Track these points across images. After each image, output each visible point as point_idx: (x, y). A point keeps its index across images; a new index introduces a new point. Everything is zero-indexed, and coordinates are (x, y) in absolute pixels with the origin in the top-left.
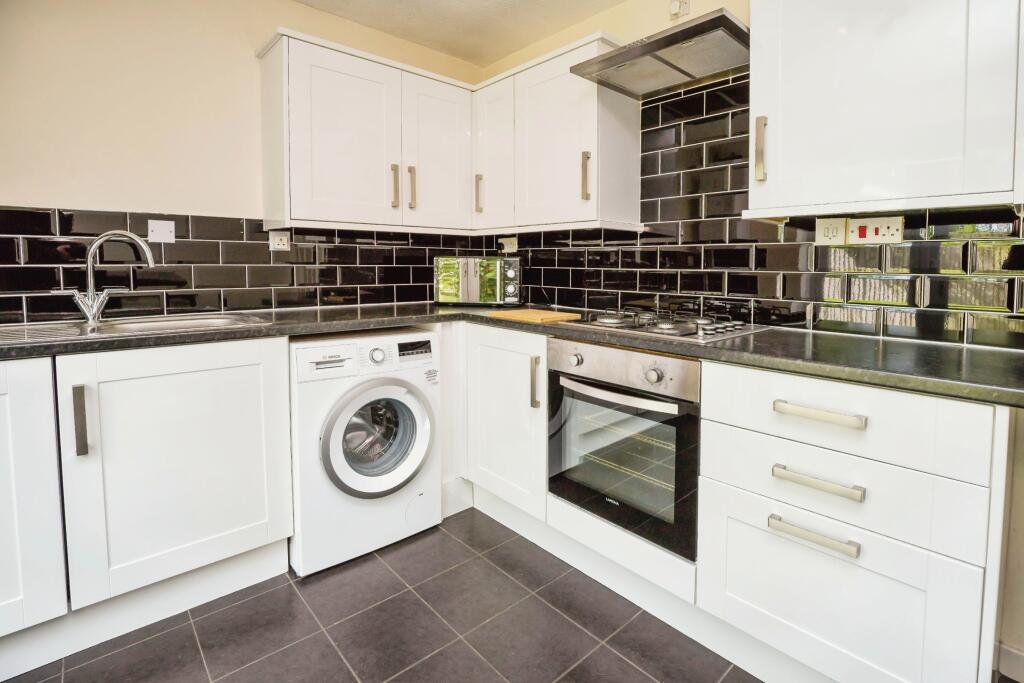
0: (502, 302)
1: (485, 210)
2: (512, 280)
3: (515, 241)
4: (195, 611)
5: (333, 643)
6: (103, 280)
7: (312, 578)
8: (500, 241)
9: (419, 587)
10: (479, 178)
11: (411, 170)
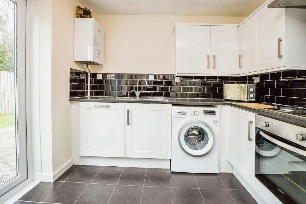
0: (248, 100)
1: (243, 67)
2: (252, 92)
3: (259, 78)
4: (148, 169)
5: (172, 192)
6: (140, 89)
7: (175, 173)
8: (253, 78)
9: (201, 189)
10: (240, 56)
11: (214, 56)
